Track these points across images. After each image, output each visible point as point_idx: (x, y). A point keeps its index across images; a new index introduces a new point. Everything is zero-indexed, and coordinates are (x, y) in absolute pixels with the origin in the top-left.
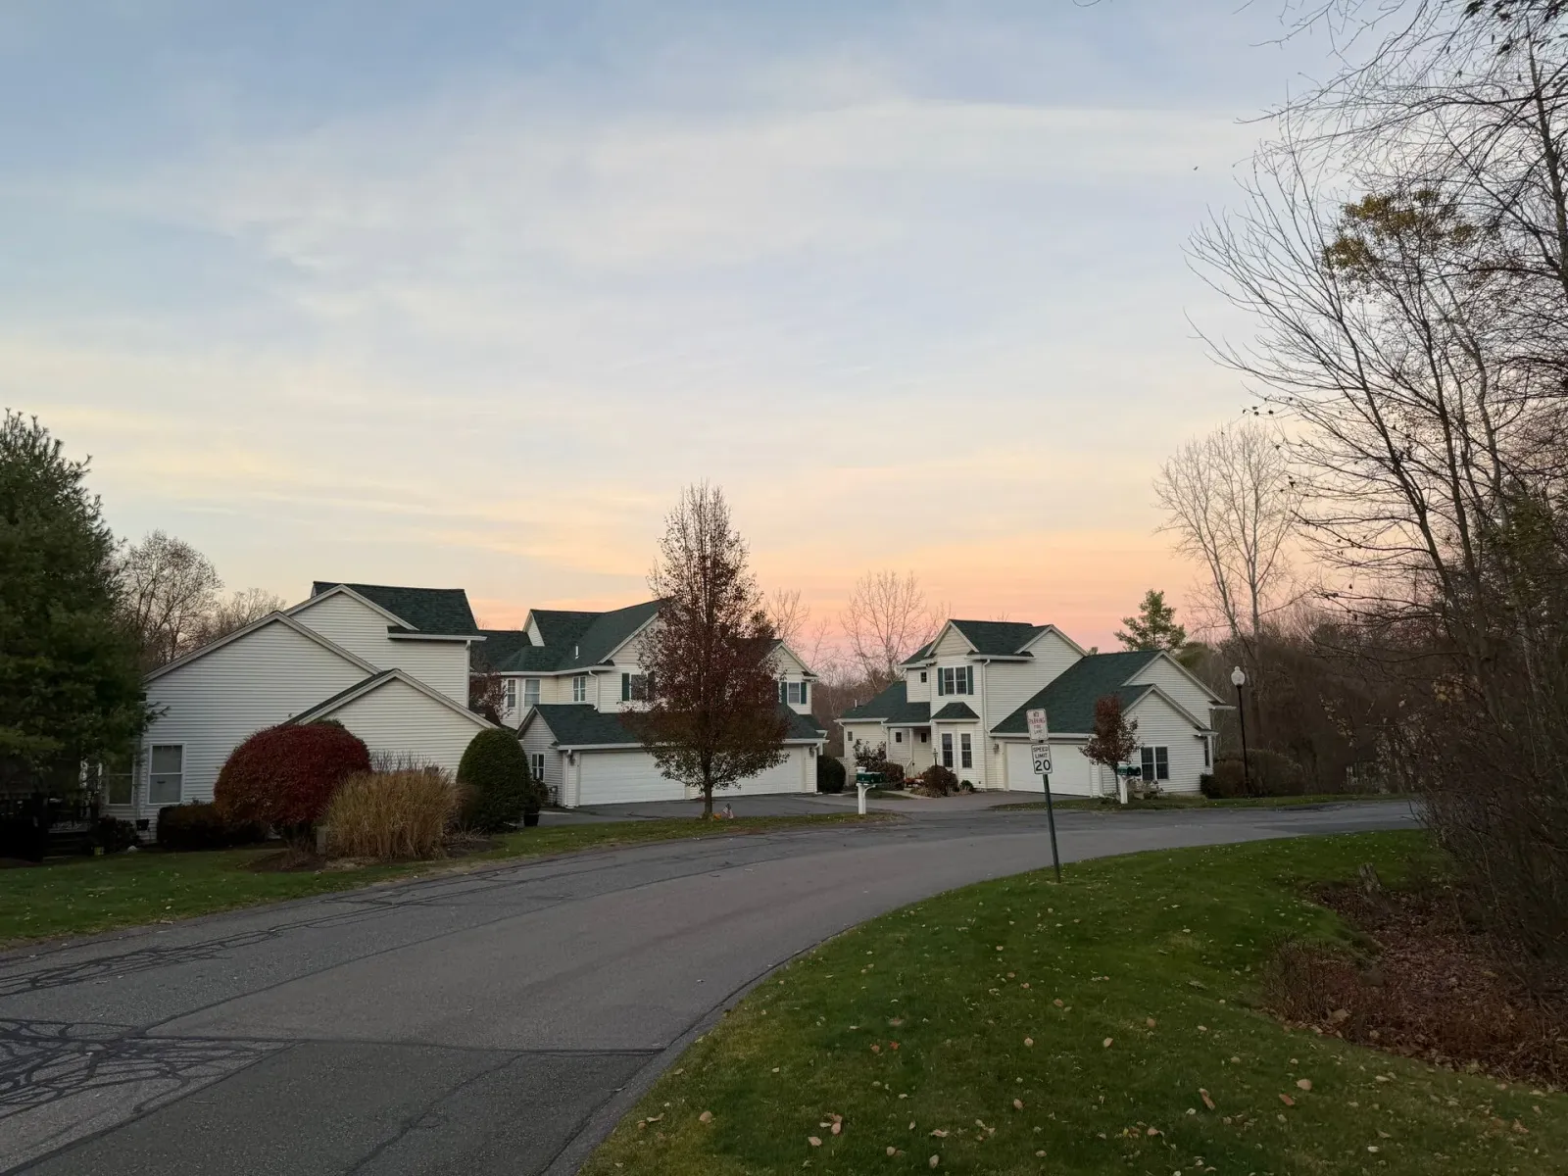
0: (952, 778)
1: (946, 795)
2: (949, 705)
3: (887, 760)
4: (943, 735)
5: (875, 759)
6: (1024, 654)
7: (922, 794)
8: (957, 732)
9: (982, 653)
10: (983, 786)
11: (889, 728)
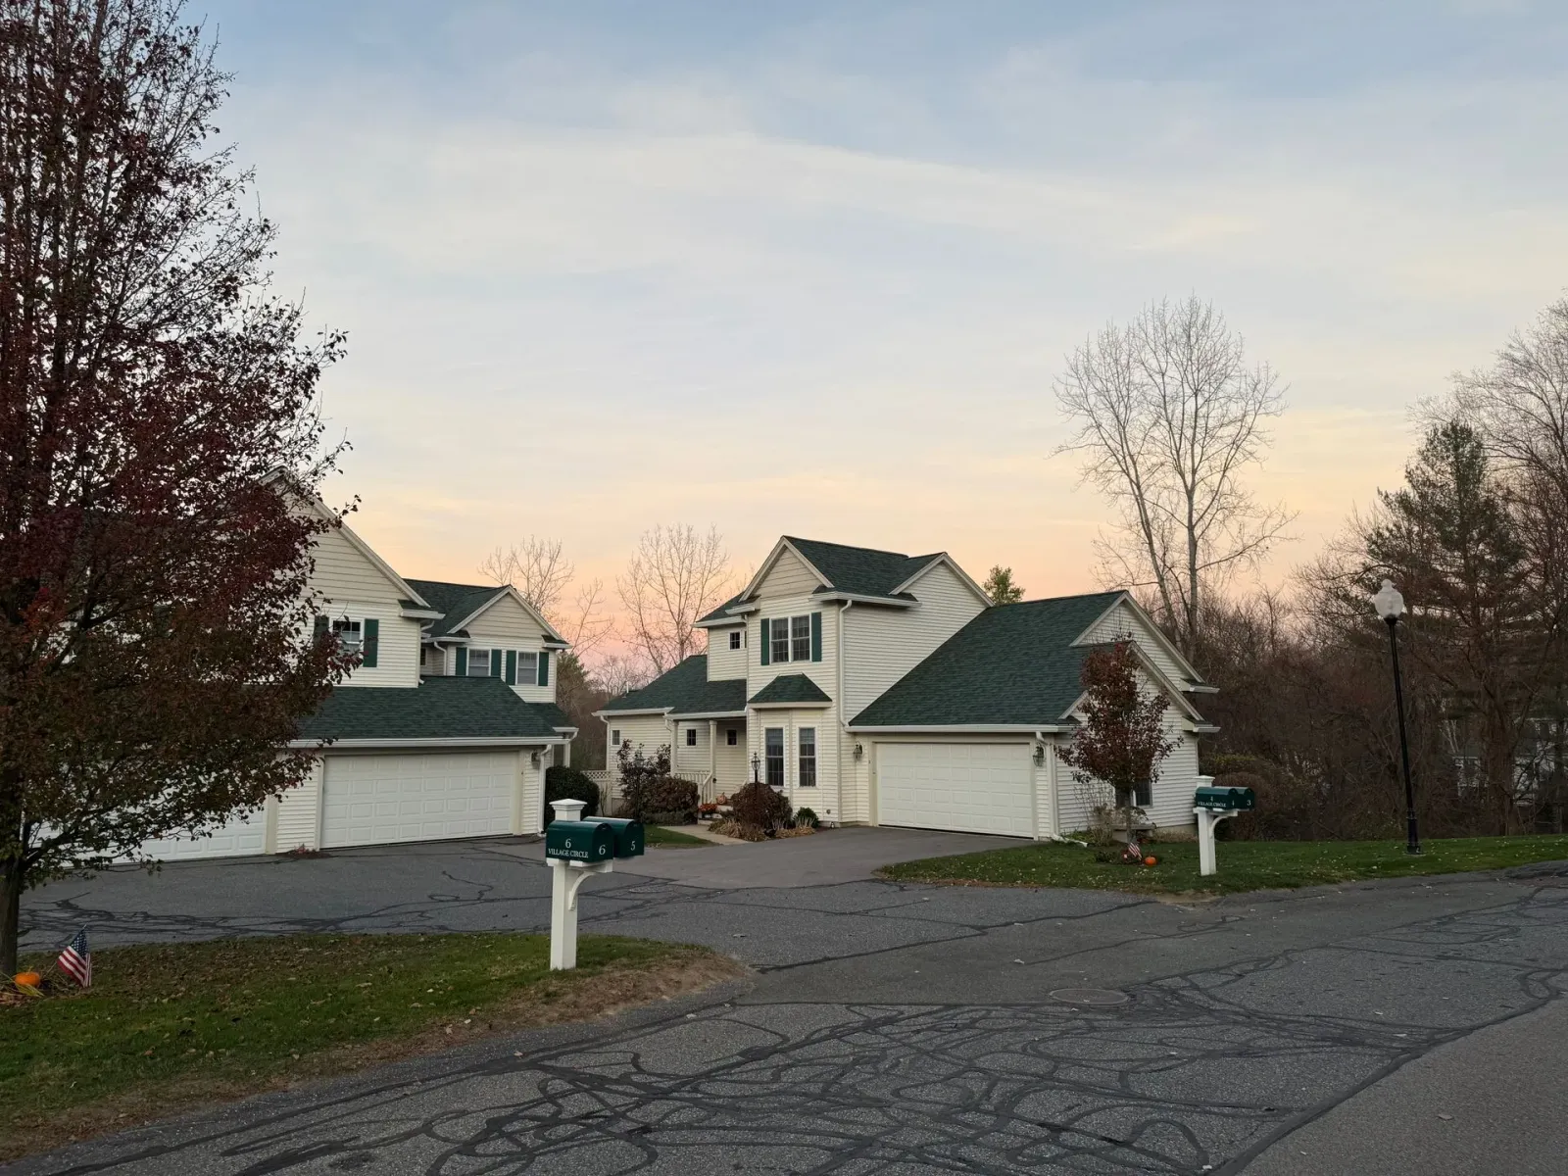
0: (782, 803)
1: (772, 835)
2: (779, 679)
3: (672, 774)
4: (768, 731)
5: (651, 772)
6: (902, 595)
7: (730, 833)
8: (791, 726)
9: (837, 588)
10: (834, 818)
11: (677, 721)
